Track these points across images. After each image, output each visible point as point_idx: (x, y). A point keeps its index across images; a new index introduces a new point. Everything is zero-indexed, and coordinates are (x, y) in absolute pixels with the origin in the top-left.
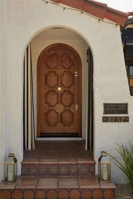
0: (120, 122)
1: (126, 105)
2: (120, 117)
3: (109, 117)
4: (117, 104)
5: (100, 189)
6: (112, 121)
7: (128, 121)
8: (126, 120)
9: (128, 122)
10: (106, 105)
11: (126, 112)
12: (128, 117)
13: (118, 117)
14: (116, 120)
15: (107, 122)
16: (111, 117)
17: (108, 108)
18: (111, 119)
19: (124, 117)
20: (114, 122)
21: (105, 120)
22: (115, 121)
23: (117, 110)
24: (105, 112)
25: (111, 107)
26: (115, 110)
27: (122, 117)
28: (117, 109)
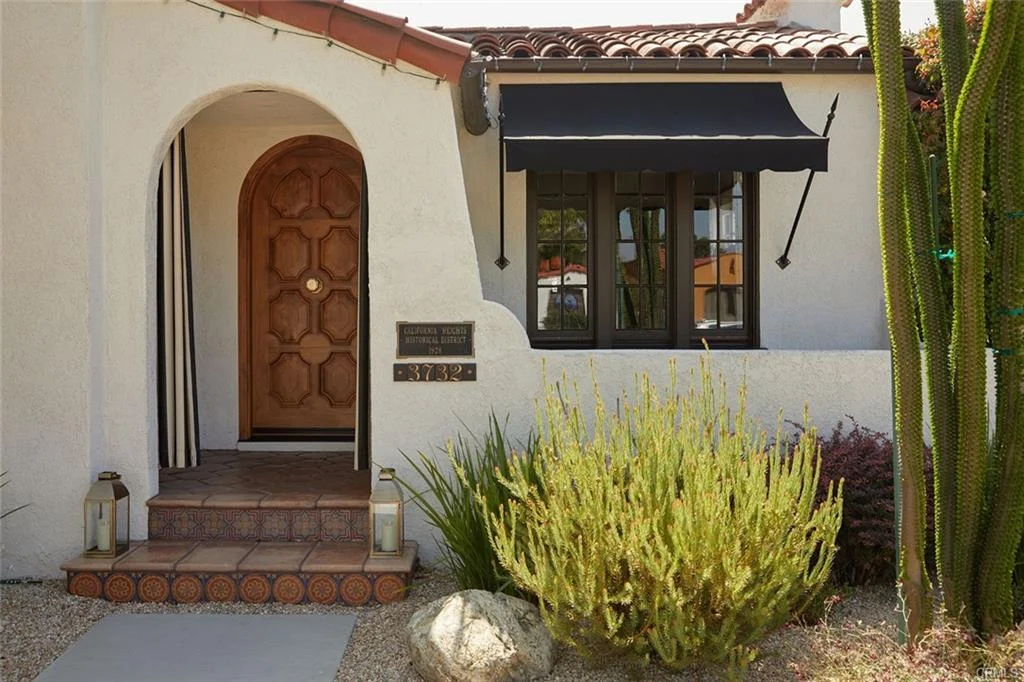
0: (448, 380)
1: (468, 328)
2: (448, 365)
3: (413, 366)
4: (439, 327)
5: (363, 573)
6: (422, 379)
7: (473, 378)
8: (468, 374)
9: (475, 380)
10: (403, 329)
11: (467, 348)
12: (473, 367)
13: (440, 366)
14: (435, 374)
15: (407, 379)
16: (421, 365)
17: (413, 338)
18: (420, 371)
19: (462, 365)
20: (430, 380)
21: (402, 374)
22: (433, 378)
23: (440, 345)
24: (403, 350)
25: (419, 335)
26: (433, 345)
27: (455, 365)
28: (439, 340)
